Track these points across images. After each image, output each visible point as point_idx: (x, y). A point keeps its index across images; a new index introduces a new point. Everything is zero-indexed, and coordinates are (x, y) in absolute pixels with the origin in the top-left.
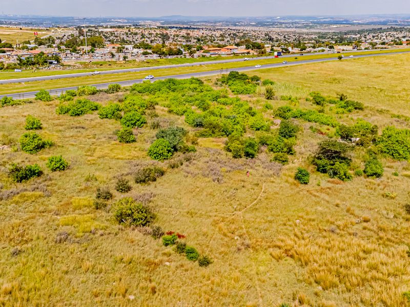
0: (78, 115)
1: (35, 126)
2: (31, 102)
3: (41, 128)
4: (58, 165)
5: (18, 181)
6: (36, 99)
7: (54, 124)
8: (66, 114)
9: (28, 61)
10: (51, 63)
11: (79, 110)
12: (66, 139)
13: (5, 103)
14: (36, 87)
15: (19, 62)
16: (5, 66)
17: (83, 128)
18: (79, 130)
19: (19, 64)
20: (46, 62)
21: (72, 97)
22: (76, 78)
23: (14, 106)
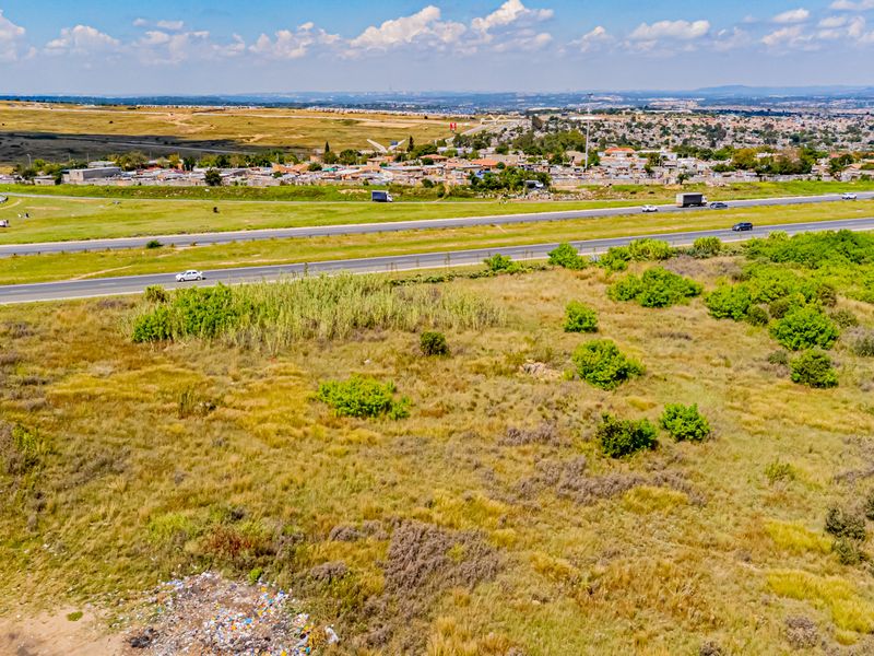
0: (659, 305)
1: (586, 325)
2: (544, 269)
3: (595, 330)
4: (691, 427)
5: (614, 456)
6: (551, 263)
7: (615, 322)
8: (632, 301)
9: (489, 182)
10: (532, 186)
11: (663, 294)
12: (665, 363)
13: (498, 268)
14: (527, 234)
15: (470, 182)
16: (447, 191)
17: (687, 337)
18: (678, 341)
19: (471, 187)
20: (521, 184)
21: (626, 264)
22: (597, 219)
23: (516, 274)
